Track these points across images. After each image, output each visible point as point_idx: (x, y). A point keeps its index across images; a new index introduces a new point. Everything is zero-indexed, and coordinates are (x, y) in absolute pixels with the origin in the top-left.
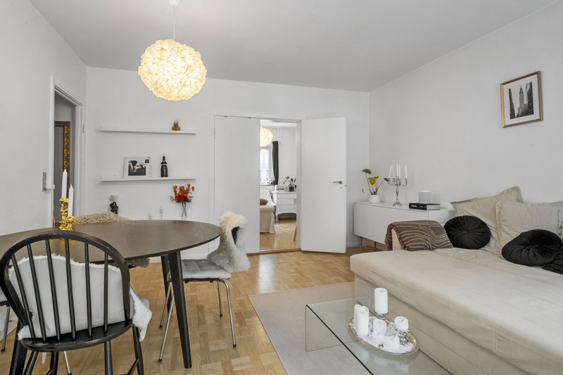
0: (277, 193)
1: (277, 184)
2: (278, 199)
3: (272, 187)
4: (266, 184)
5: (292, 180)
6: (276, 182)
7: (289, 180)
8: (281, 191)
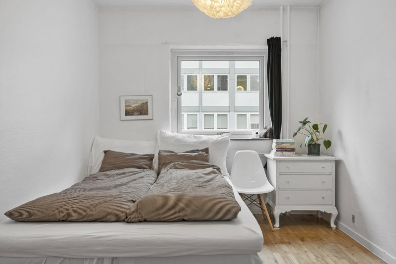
0: (278, 161)
1: (278, 137)
2: (279, 174)
3: (266, 143)
4: (254, 136)
5: (316, 127)
6: (275, 132)
7: (308, 127)
8: (288, 156)
